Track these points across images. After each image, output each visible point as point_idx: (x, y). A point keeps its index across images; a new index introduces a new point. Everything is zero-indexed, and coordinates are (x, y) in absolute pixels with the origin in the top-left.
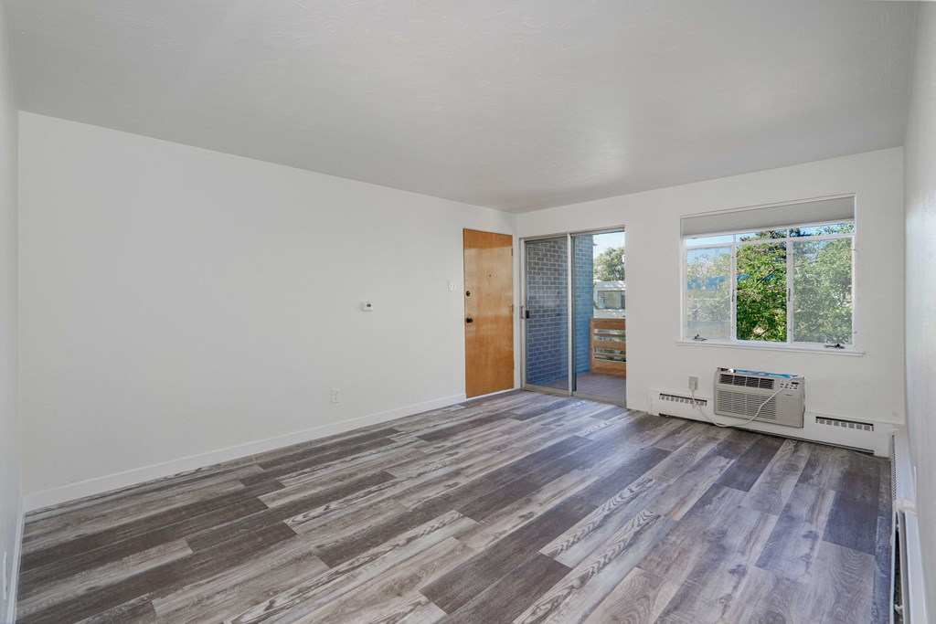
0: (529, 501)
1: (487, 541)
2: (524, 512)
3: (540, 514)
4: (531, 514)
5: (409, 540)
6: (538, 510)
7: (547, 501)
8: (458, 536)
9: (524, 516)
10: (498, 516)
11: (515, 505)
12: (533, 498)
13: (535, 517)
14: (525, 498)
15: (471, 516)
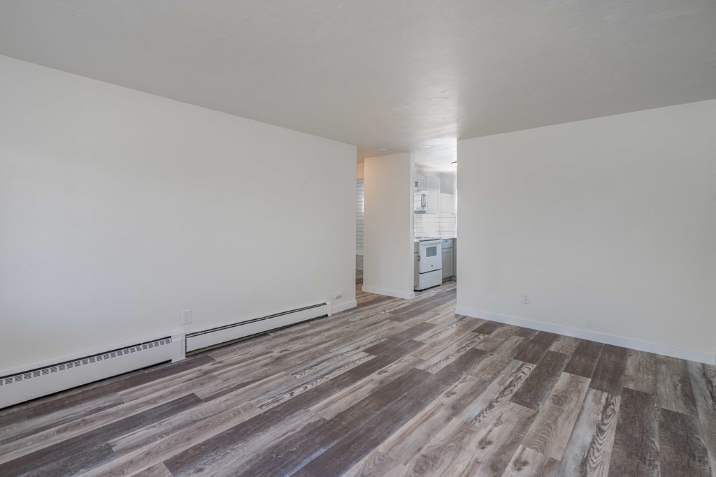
0: (381, 382)
1: (405, 359)
2: (384, 375)
3: (374, 374)
4: (380, 373)
5: (447, 358)
6: (375, 376)
7: (367, 383)
8: (422, 361)
9: (385, 372)
10: (402, 371)
11: (392, 379)
12: (377, 385)
13: (377, 372)
14: (384, 385)
15: (419, 371)
